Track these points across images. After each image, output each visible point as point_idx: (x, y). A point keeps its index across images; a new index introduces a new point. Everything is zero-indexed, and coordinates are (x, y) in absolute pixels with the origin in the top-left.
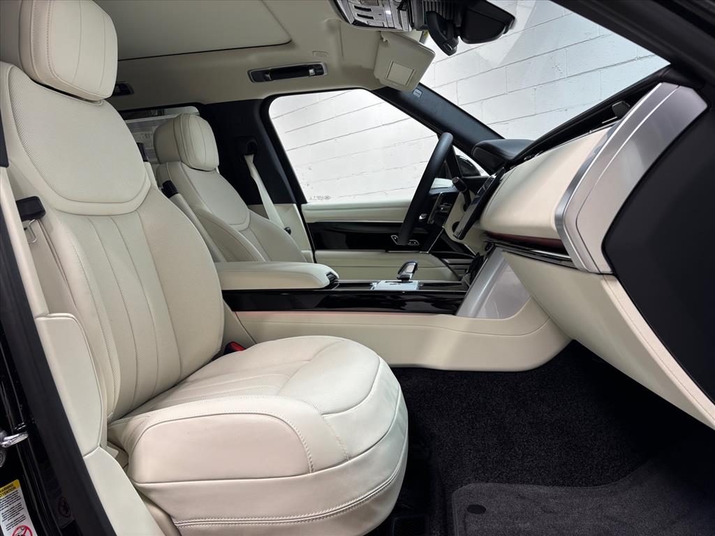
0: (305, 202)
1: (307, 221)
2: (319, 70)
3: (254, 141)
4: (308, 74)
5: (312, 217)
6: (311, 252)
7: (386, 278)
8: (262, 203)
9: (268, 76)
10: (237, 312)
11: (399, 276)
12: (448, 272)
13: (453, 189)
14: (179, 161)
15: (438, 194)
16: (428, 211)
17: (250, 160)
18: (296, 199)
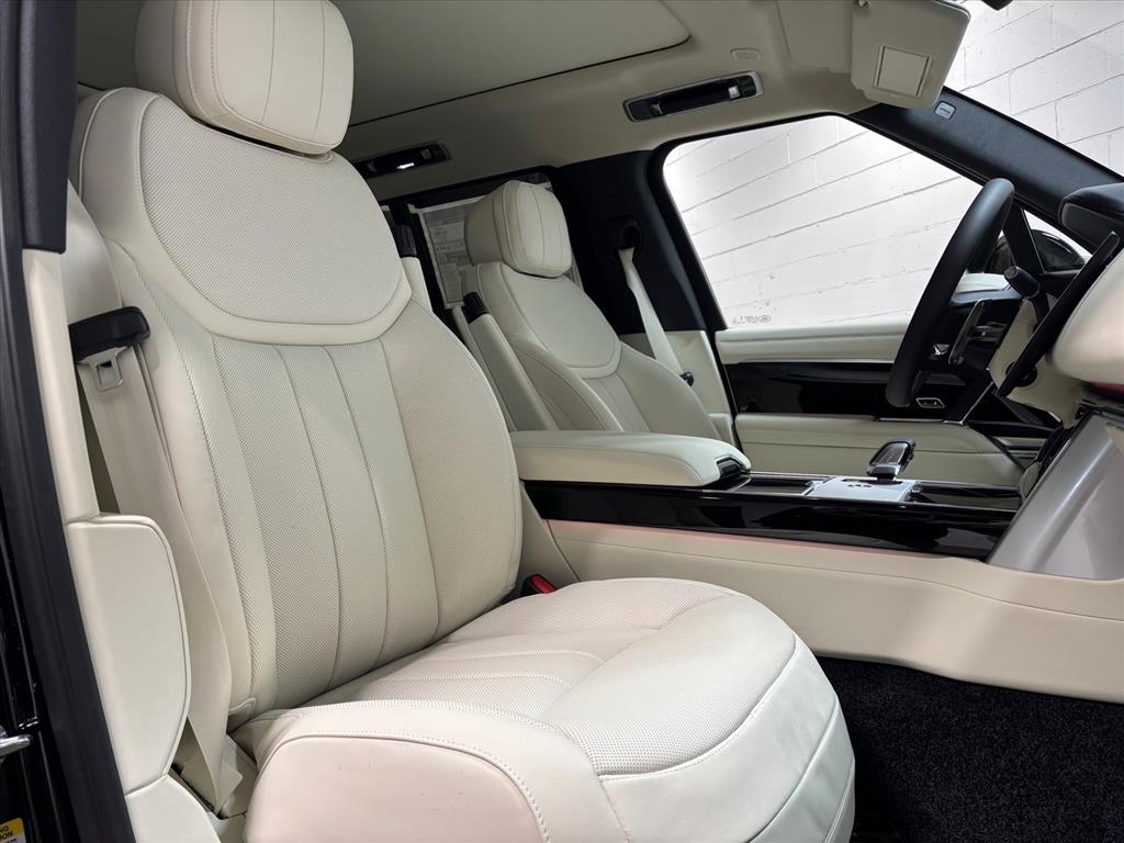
0: (723, 327)
1: (724, 362)
2: (746, 86)
3: (635, 224)
4: (727, 97)
5: (732, 352)
6: (728, 417)
7: (845, 471)
8: (643, 331)
9: (657, 107)
10: (551, 521)
11: (870, 469)
12: (1005, 463)
13: (1011, 294)
14: (497, 260)
15: (972, 304)
16: (949, 339)
17: (627, 257)
18: (705, 320)
